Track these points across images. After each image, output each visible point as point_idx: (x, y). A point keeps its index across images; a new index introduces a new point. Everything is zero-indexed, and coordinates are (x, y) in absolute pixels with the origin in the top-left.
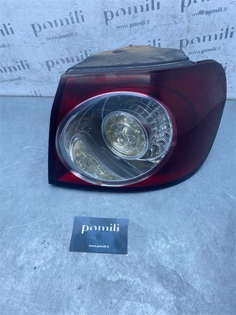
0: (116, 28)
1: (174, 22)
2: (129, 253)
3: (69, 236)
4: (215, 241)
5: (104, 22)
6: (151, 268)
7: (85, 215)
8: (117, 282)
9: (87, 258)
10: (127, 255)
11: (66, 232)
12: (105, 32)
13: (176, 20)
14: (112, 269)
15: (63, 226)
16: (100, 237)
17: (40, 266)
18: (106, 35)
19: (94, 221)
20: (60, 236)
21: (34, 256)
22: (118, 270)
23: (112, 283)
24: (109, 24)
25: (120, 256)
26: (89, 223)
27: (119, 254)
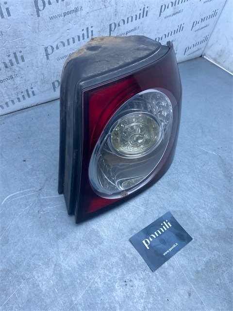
0: (48, 19)
1: (104, 6)
2: (193, 237)
3: (141, 260)
4: (227, 189)
5: (35, 13)
6: (214, 237)
7: (135, 232)
8: (206, 266)
9: (170, 265)
10: (193, 240)
11: (134, 258)
12: (37, 25)
13: (106, 4)
14: (195, 260)
15: (127, 255)
16: (162, 240)
17: (144, 307)
18: (38, 28)
19: (148, 231)
20: (133, 265)
21: (131, 303)
22: (198, 256)
23: (204, 269)
24: (41, 15)
25: (190, 244)
27: (188, 242)
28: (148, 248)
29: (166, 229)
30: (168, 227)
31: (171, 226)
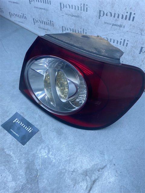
0: (104, 23)
1: (140, 33)
2: (25, 146)
3: (7, 119)
4: (73, 172)
5: (98, 16)
6: (28, 160)
7: (22, 115)
8: (7, 155)
9: (5, 134)
10: (23, 146)
11: (8, 116)
12: (97, 22)
13: (142, 33)
14: (11, 147)
15: (8, 113)
16: (19, 128)
18: (97, 24)
19: (23, 120)
20: (3, 116)
22: (13, 150)
23: (5, 153)
24: (100, 19)
25: (20, 144)
26: (20, 119)
27: (20, 143)
28: (14, 122)
29: (27, 129)
30: (28, 131)
31: (30, 132)
